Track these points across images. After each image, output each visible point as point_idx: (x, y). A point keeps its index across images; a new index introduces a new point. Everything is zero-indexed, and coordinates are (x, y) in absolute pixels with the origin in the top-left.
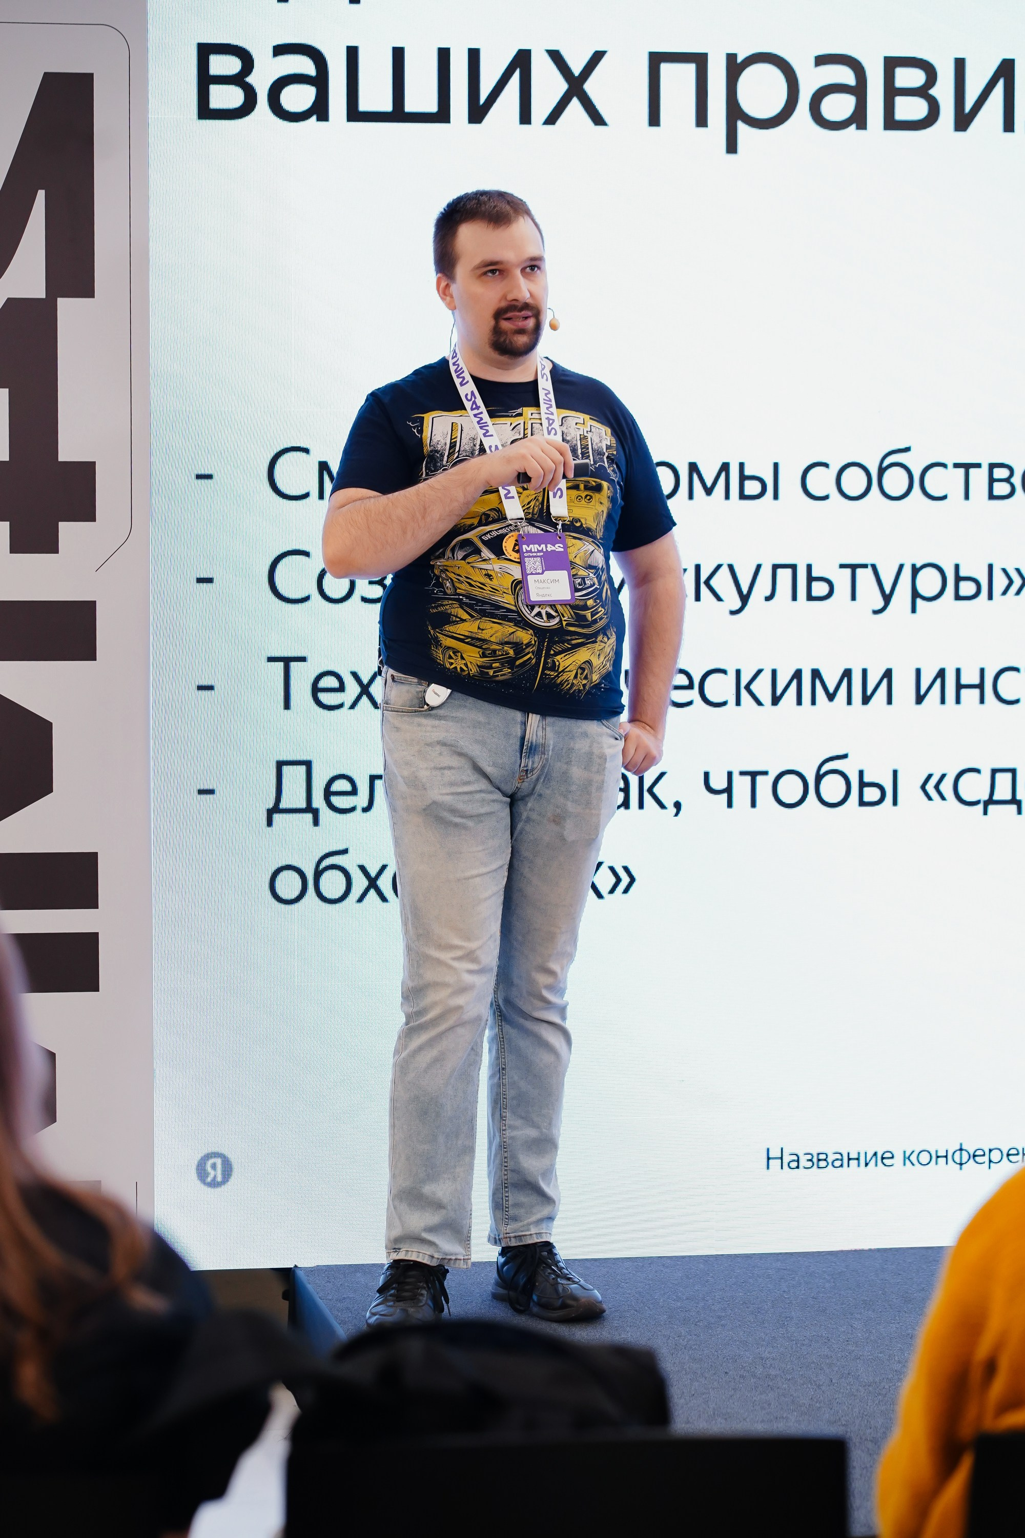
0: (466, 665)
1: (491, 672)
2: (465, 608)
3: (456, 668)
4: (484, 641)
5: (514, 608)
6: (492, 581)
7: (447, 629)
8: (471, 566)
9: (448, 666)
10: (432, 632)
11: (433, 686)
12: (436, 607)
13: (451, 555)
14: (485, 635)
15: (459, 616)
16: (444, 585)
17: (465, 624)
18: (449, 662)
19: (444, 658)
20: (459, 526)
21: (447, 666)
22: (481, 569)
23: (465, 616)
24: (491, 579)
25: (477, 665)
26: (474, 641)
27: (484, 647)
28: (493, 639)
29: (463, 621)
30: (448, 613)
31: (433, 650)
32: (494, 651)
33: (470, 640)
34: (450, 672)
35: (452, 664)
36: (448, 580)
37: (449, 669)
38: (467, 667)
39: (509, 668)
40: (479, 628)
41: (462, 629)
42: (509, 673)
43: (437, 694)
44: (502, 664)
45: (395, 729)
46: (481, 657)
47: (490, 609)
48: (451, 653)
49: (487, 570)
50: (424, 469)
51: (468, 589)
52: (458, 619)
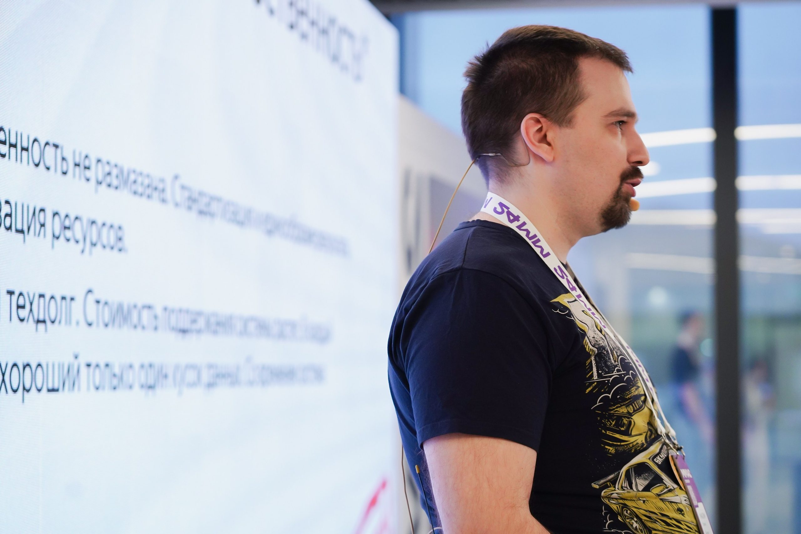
8: (661, 499)
13: (626, 484)
20: (631, 445)
22: (671, 501)
24: (683, 515)
36: (633, 519)
49: (677, 503)
50: (595, 369)
51: (666, 530)
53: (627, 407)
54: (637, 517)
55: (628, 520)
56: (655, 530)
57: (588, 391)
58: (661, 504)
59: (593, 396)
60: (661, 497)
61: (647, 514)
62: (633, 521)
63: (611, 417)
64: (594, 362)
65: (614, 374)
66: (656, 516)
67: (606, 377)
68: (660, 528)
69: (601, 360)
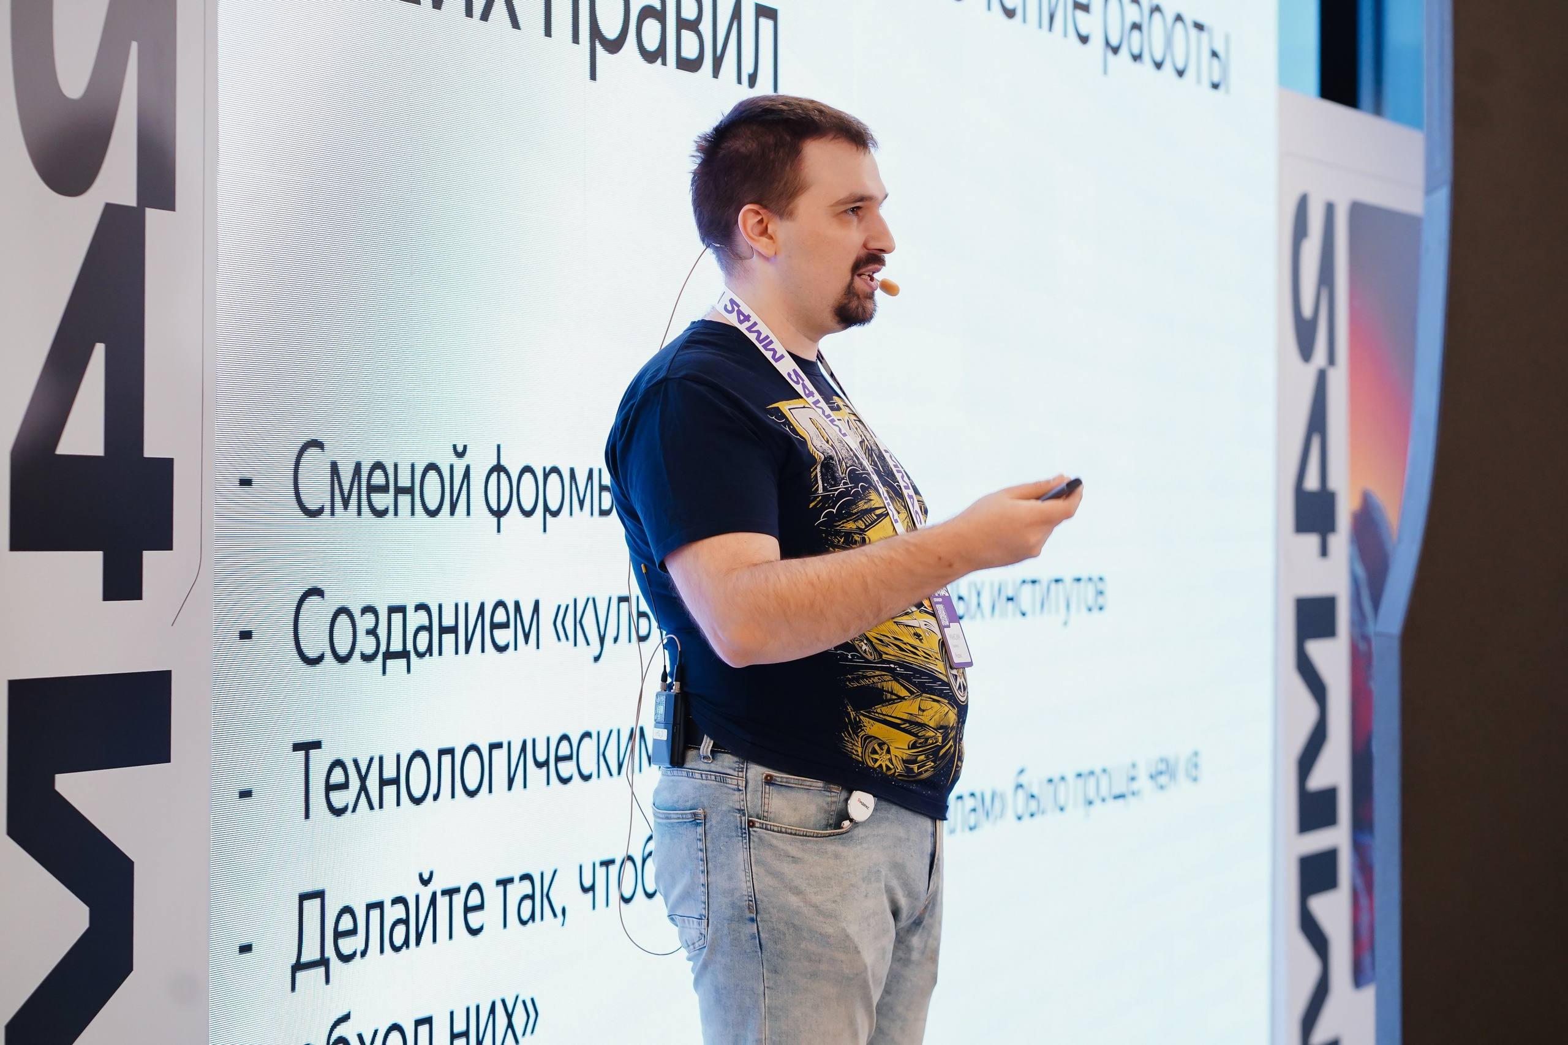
0: (890, 760)
1: (915, 767)
2: (901, 681)
3: (881, 766)
4: (923, 726)
5: (945, 679)
6: (922, 643)
7: (879, 711)
8: (894, 622)
9: (871, 764)
10: (853, 714)
11: (857, 795)
12: (857, 680)
14: (924, 719)
15: (896, 693)
16: (857, 646)
17: (904, 702)
18: (872, 758)
19: (864, 753)
21: (869, 764)
22: (907, 626)
23: (904, 693)
24: (920, 640)
25: (902, 759)
26: (911, 726)
27: (919, 735)
28: (932, 724)
29: (902, 699)
30: (878, 688)
31: (848, 741)
32: (927, 739)
33: (907, 725)
34: (876, 773)
35: (876, 760)
36: (863, 641)
37: (873, 768)
38: (893, 765)
39: (932, 761)
40: (920, 709)
41: (901, 710)
42: (932, 767)
43: (861, 805)
44: (927, 757)
45: (791, 859)
46: (909, 749)
47: (929, 682)
48: (877, 748)
49: (914, 627)
50: (820, 482)
51: (899, 655)
52: (894, 697)
53: (855, 522)
54: (867, 639)
55: (857, 642)
56: (887, 654)
57: (811, 506)
58: (895, 627)
59: (817, 512)
60: (896, 620)
61: (879, 637)
62: (862, 643)
63: (838, 533)
64: (819, 475)
65: (840, 487)
66: (888, 639)
67: (831, 491)
68: (892, 652)
69: (827, 471)
